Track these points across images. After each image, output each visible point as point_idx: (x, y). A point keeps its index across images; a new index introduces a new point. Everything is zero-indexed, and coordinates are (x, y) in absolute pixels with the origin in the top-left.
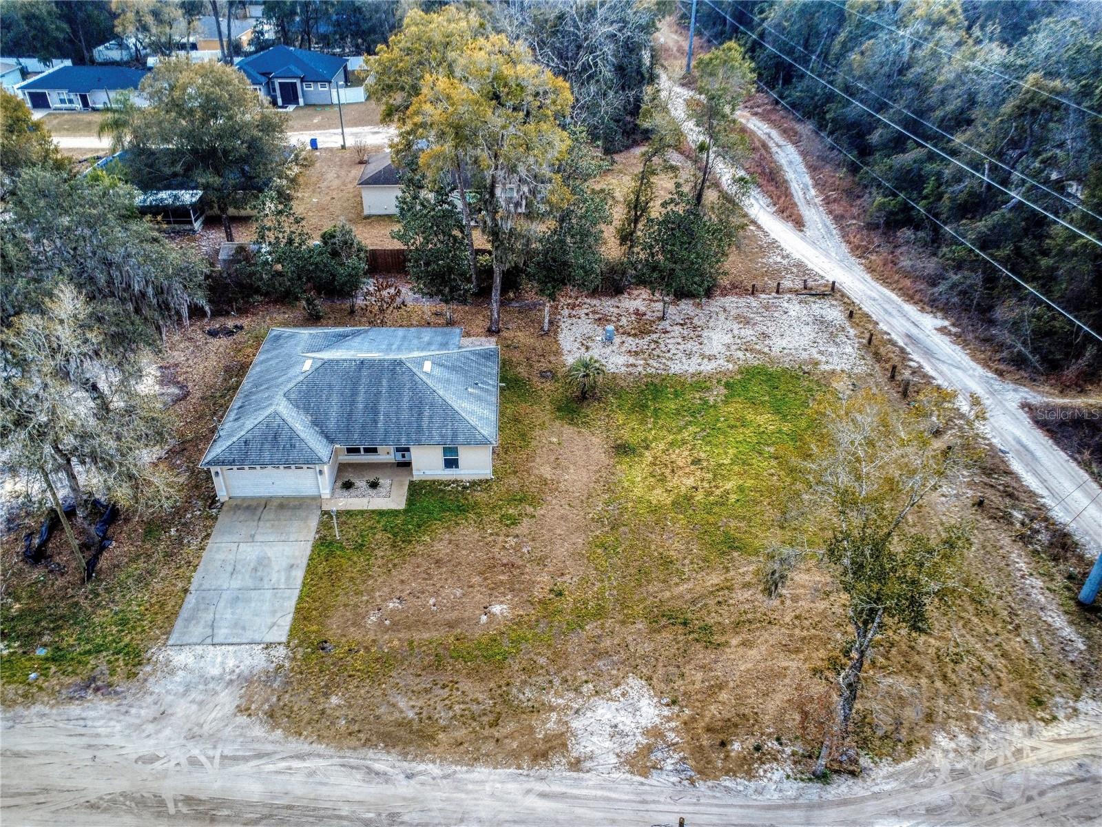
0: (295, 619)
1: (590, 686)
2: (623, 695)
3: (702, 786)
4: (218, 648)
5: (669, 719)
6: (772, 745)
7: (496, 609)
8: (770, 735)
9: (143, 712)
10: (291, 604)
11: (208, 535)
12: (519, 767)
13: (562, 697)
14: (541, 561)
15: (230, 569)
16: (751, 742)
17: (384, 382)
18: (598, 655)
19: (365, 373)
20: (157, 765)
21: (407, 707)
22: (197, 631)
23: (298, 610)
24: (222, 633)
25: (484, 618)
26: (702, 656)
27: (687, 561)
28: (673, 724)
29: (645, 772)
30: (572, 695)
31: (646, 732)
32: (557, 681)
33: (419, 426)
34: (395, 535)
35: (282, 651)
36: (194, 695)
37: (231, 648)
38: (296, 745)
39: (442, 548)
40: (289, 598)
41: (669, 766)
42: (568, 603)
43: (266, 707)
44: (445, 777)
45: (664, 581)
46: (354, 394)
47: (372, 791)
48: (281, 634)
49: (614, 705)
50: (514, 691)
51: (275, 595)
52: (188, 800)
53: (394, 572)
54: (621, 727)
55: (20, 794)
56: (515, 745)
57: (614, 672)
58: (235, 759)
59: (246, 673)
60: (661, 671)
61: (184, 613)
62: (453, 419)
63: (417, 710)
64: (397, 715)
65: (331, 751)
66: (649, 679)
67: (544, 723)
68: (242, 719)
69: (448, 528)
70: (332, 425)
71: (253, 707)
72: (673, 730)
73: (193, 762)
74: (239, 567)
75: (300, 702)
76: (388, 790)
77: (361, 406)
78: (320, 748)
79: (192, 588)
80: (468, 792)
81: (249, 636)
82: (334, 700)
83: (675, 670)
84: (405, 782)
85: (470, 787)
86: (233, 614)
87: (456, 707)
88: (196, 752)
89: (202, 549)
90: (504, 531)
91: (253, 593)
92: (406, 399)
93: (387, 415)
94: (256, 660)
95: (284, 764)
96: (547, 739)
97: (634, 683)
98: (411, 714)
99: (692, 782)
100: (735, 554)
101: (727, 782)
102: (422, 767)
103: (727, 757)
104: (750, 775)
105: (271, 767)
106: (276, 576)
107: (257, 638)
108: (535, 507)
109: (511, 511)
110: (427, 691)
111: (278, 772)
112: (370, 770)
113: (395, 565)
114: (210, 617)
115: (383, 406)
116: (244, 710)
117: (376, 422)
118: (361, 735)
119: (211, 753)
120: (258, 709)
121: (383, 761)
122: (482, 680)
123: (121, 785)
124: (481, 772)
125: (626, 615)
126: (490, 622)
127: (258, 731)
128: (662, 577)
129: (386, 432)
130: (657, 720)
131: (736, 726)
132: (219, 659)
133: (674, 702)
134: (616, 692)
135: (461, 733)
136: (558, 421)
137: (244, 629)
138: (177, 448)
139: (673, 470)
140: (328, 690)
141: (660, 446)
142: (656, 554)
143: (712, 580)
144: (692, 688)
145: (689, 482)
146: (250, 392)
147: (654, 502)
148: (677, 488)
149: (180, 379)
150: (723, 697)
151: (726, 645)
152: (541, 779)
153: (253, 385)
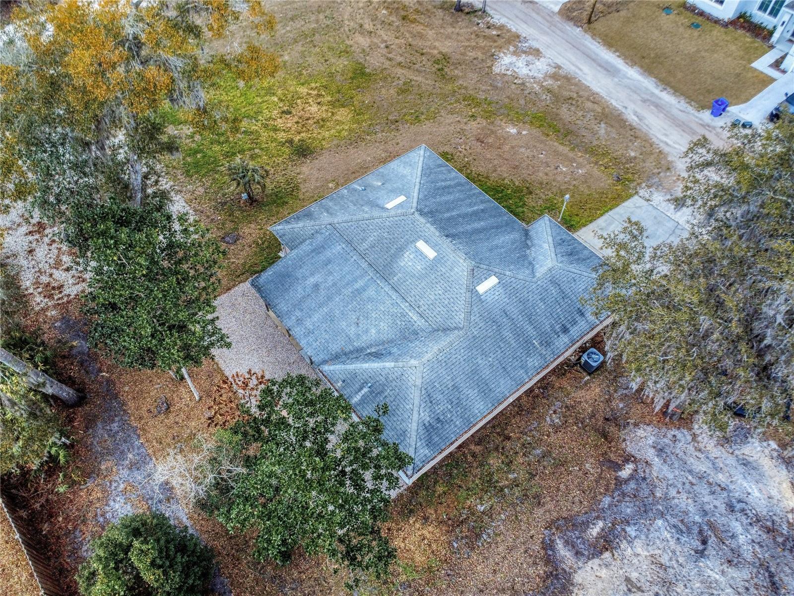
0: (623, 201)
1: (516, 81)
2: (508, 70)
3: (524, 35)
4: (676, 220)
5: (504, 53)
6: (482, 25)
7: (513, 131)
8: (478, 27)
10: (620, 210)
12: (580, 81)
13: (533, 87)
16: (486, 30)
18: (495, 88)
19: (454, 231)
21: (602, 129)
23: (617, 204)
24: (670, 225)
25: (524, 133)
26: (456, 57)
27: (394, 84)
28: (505, 51)
29: (537, 50)
30: (527, 84)
31: (518, 56)
32: (527, 92)
34: (522, 196)
35: (642, 192)
37: (669, 215)
38: (666, 149)
39: (504, 172)
40: (618, 213)
41: (526, 45)
42: (477, 110)
43: (668, 174)
44: (612, 98)
45: (419, 86)
46: (479, 231)
47: (646, 114)
48: (637, 201)
49: (516, 70)
50: (548, 102)
53: (545, 181)
54: (525, 63)
56: (572, 87)
57: (499, 78)
59: (668, 197)
60: (481, 66)
62: (430, 169)
63: (598, 125)
64: (609, 129)
65: (651, 136)
66: (490, 67)
67: (551, 85)
70: (514, 236)
71: (675, 178)
72: (508, 50)
75: (650, 164)
76: (639, 110)
77: (482, 223)
78: (654, 140)
80: (608, 89)
81: (654, 212)
82: (633, 154)
83: (475, 61)
84: (629, 107)
85: (605, 89)
86: (657, 230)
87: (580, 114)
92: (445, 198)
94: (660, 198)
95: (676, 146)
96: (557, 80)
97: (496, 69)
98: (603, 125)
99: (525, 38)
100: (368, 70)
101: (514, 30)
102: (617, 106)
103: (502, 33)
104: (503, 26)
107: (650, 208)
110: (586, 128)
112: (640, 120)
113: (541, 184)
114: (672, 238)
115: (467, 209)
118: (632, 134)
120: (673, 176)
121: (632, 118)
122: (557, 115)
124: (596, 89)
125: (459, 89)
126: (524, 130)
127: (680, 166)
128: (417, 88)
130: (509, 56)
131: (485, 36)
132: (679, 213)
133: (494, 55)
134: (509, 73)
135: (589, 105)
136: (301, 197)
137: (655, 218)
138: (612, 429)
139: (307, 120)
140: (631, 160)
141: (282, 136)
142: (400, 97)
143: (399, 71)
144: (479, 54)
145: (314, 108)
146: (541, 344)
147: (350, 116)
148: (327, 111)
149: (541, 570)
150: (474, 44)
151: (441, 53)
152: (576, 73)
153: (528, 355)
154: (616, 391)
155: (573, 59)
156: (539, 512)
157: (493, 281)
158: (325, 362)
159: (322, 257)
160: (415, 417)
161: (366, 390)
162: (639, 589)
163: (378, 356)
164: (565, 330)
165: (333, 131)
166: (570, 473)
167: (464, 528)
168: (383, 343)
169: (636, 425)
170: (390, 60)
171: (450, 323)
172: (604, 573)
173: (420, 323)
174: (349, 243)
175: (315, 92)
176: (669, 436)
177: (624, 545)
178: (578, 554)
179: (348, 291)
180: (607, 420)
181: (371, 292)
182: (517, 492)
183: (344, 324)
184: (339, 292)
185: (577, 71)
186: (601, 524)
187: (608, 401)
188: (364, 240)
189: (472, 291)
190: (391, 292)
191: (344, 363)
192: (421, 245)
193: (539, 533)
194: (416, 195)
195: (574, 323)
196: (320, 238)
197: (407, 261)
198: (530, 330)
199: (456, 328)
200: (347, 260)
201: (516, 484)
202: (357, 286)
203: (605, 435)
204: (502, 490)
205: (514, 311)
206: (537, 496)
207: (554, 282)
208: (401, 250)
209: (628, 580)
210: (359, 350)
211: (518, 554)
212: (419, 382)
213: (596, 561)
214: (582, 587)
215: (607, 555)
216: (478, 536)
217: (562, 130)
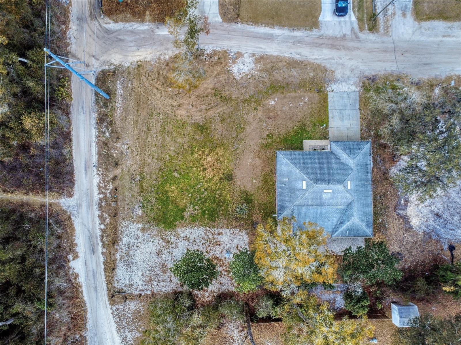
0: (327, 99)
1: (249, 77)
2: (241, 74)
3: (226, 49)
4: (345, 91)
5: (230, 66)
6: (207, 59)
7: (273, 102)
8: (207, 61)
9: (357, 72)
10: (330, 104)
11: (361, 130)
12: (267, 55)
13: (256, 74)
14: (261, 120)
15: (351, 117)
16: (212, 60)
17: (319, 174)
18: (246, 87)
19: (327, 179)
20: (348, 58)
21: (294, 72)
22: (352, 96)
23: (327, 103)
24: (345, 95)
25: (276, 100)
26: (219, 85)
27: (217, 121)
28: (230, 65)
29: (238, 53)
30: (254, 75)
31: (236, 63)
32: (257, 79)
33: (303, 158)
34: (304, 129)
35: (329, 89)
36: (346, 76)
37: (342, 91)
38: (319, 62)
39: (290, 124)
40: (331, 106)
41: (233, 54)
42: (253, 104)
43: (328, 73)
44: (283, 53)
45: (224, 113)
46: (328, 170)
47: (299, 50)
48: (330, 95)
49: (243, 71)
50: (268, 76)
51: (335, 108)
52: (338, 49)
53: (303, 115)
54: (242, 64)
55: (375, 51)
56: (268, 61)
57: (242, 81)
58: (332, 59)
59: (336, 83)
60: (230, 81)
61: (358, 102)
62: (292, 160)
63: (291, 71)
64: (296, 70)
65: (310, 60)
66: (234, 79)
67: (260, 67)
68: (333, 69)
69: (289, 132)
70: (333, 159)
72: (230, 63)
73: (341, 58)
74: (348, 118)
75: (320, 74)
76: (295, 50)
77: (325, 165)
78: (313, 61)
79: (359, 111)
80: (278, 49)
81: (338, 94)
82: (312, 75)
83: (226, 81)
84: (292, 52)
85: (278, 51)
86: (345, 102)
87: (282, 72)
88: (341, 61)
89: (361, 125)
90: (271, 131)
91: (341, 108)
92: (310, 168)
93: (315, 162)
94: (334, 87)
95: (320, 57)
96: (260, 62)
97: (237, 78)
98: (293, 70)
99: (228, 50)
100: (201, 124)
101: (220, 49)
102: (289, 56)
103: (219, 56)
104: (214, 51)
105: (323, 56)
106: (336, 114)
107: (336, 94)
108: (262, 143)
109: (270, 140)
110: (289, 77)
111: (320, 55)
112: (300, 55)
113: (303, 118)
114: (350, 101)
115: (317, 165)
116: (333, 72)
117: (319, 159)
118: (304, 64)
119: (337, 61)
120: (330, 72)
121: (297, 57)
122: (276, 80)
123: (354, 53)
124: (275, 54)
125: (237, 100)
126: (275, 98)
127: (328, 66)
128: (225, 114)
129: (314, 156)
130: (233, 66)
131: (215, 64)
132: (344, 87)
133: (229, 71)
134: (242, 75)
135: (280, 64)
136: (252, 193)
137: (340, 97)
138: (386, 176)
139: (213, 165)
140: (314, 78)
141: (216, 179)
142: (225, 124)
143: (210, 113)
144: (223, 75)
145: (209, 159)
146: (367, 182)
147: (222, 149)
148: (214, 155)
149: (401, 220)
150: (216, 72)
151: (211, 89)
152: (262, 52)
153: (367, 188)
154: (379, 165)
155: (253, 44)
156: (390, 209)
157: (349, 183)
158: (332, 235)
159: (303, 215)
160: (363, 226)
161: (347, 232)
162: (419, 204)
163: (342, 223)
164: (368, 173)
165: (226, 161)
166: (388, 195)
167: (381, 228)
168: (339, 219)
169: (390, 169)
170: (201, 111)
171: (350, 201)
172: (411, 208)
173: (342, 207)
174: (305, 205)
175: (200, 152)
176: (398, 165)
177: (410, 199)
178: (404, 210)
179: (318, 216)
180: (384, 175)
181: (324, 211)
182: (383, 210)
183: (326, 223)
184: (317, 218)
185: (261, 50)
186: (402, 199)
187: (380, 169)
188: (308, 202)
189: (348, 190)
190: (328, 207)
191: (336, 231)
192: (325, 191)
193: (394, 214)
194: (306, 177)
195: (367, 168)
196: (296, 211)
197: (325, 197)
198: (363, 182)
199: (352, 201)
200: (309, 210)
201: (381, 209)
202: (319, 213)
203: (387, 179)
204: (380, 213)
205: (357, 183)
206: (387, 207)
207: (357, 166)
208: (321, 196)
209: (416, 205)
210: (336, 225)
211: (395, 222)
212: (358, 221)
213: (408, 207)
214: (410, 215)
215: (409, 204)
216: (385, 227)
217: (284, 86)
